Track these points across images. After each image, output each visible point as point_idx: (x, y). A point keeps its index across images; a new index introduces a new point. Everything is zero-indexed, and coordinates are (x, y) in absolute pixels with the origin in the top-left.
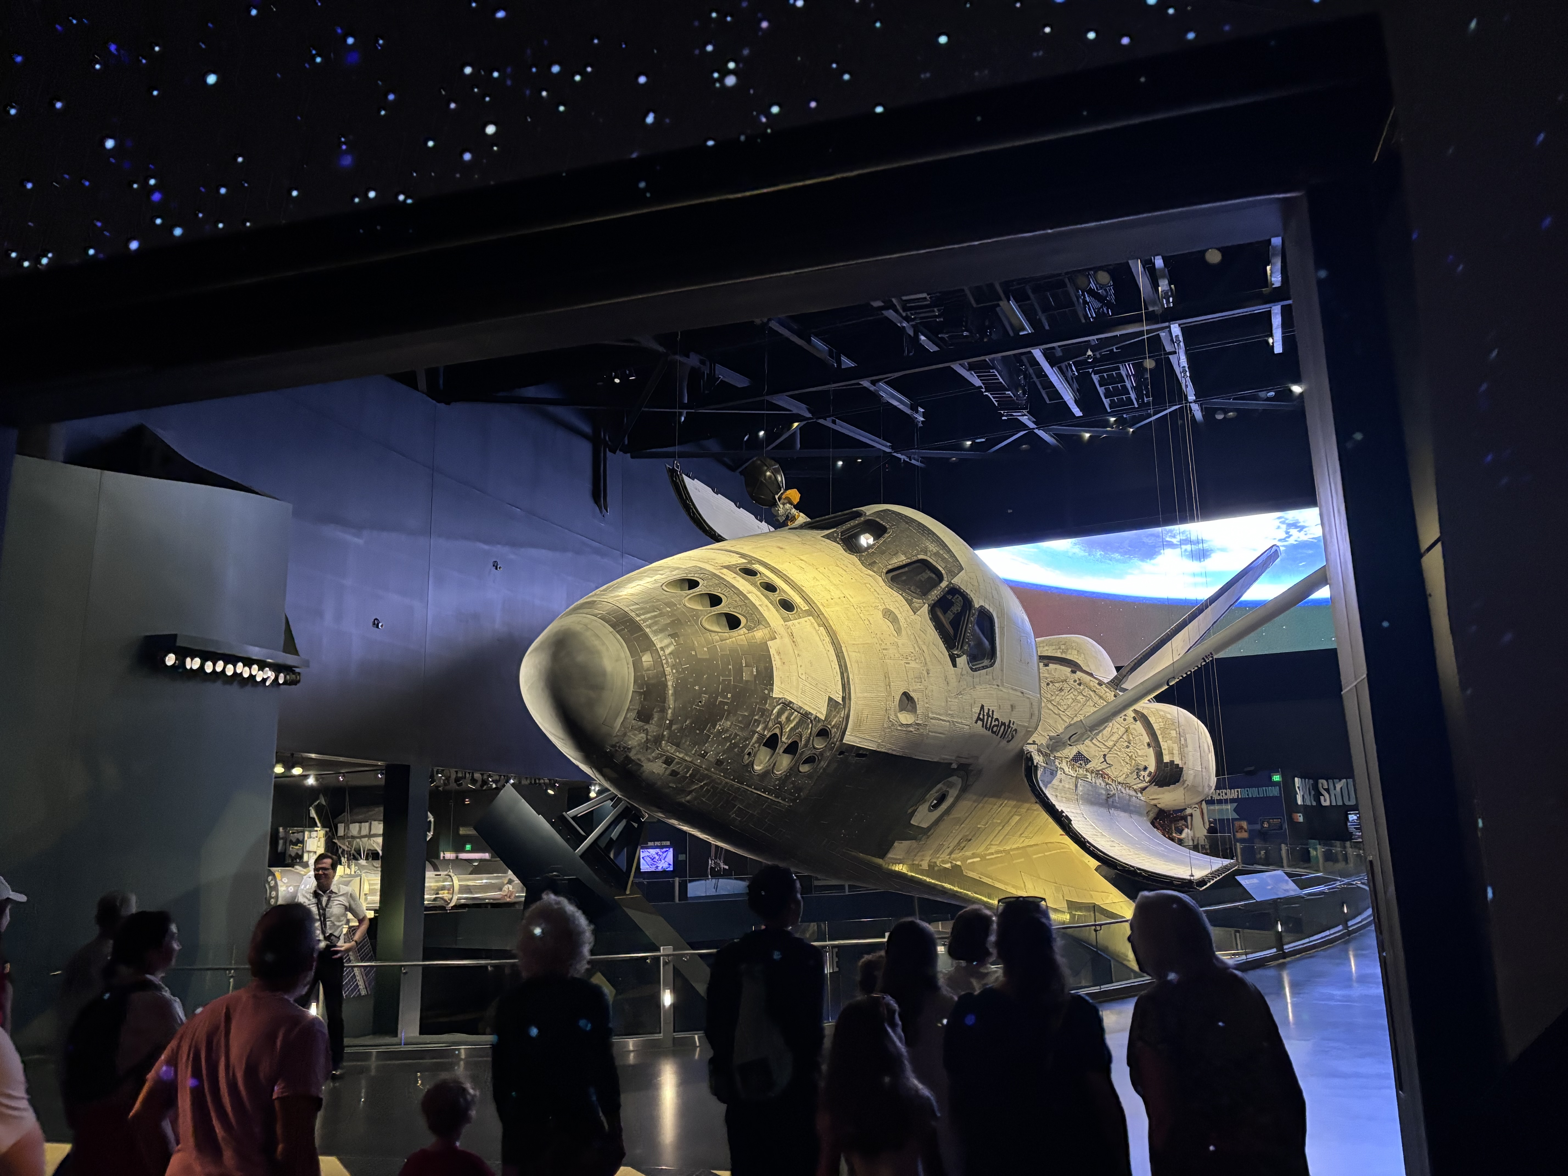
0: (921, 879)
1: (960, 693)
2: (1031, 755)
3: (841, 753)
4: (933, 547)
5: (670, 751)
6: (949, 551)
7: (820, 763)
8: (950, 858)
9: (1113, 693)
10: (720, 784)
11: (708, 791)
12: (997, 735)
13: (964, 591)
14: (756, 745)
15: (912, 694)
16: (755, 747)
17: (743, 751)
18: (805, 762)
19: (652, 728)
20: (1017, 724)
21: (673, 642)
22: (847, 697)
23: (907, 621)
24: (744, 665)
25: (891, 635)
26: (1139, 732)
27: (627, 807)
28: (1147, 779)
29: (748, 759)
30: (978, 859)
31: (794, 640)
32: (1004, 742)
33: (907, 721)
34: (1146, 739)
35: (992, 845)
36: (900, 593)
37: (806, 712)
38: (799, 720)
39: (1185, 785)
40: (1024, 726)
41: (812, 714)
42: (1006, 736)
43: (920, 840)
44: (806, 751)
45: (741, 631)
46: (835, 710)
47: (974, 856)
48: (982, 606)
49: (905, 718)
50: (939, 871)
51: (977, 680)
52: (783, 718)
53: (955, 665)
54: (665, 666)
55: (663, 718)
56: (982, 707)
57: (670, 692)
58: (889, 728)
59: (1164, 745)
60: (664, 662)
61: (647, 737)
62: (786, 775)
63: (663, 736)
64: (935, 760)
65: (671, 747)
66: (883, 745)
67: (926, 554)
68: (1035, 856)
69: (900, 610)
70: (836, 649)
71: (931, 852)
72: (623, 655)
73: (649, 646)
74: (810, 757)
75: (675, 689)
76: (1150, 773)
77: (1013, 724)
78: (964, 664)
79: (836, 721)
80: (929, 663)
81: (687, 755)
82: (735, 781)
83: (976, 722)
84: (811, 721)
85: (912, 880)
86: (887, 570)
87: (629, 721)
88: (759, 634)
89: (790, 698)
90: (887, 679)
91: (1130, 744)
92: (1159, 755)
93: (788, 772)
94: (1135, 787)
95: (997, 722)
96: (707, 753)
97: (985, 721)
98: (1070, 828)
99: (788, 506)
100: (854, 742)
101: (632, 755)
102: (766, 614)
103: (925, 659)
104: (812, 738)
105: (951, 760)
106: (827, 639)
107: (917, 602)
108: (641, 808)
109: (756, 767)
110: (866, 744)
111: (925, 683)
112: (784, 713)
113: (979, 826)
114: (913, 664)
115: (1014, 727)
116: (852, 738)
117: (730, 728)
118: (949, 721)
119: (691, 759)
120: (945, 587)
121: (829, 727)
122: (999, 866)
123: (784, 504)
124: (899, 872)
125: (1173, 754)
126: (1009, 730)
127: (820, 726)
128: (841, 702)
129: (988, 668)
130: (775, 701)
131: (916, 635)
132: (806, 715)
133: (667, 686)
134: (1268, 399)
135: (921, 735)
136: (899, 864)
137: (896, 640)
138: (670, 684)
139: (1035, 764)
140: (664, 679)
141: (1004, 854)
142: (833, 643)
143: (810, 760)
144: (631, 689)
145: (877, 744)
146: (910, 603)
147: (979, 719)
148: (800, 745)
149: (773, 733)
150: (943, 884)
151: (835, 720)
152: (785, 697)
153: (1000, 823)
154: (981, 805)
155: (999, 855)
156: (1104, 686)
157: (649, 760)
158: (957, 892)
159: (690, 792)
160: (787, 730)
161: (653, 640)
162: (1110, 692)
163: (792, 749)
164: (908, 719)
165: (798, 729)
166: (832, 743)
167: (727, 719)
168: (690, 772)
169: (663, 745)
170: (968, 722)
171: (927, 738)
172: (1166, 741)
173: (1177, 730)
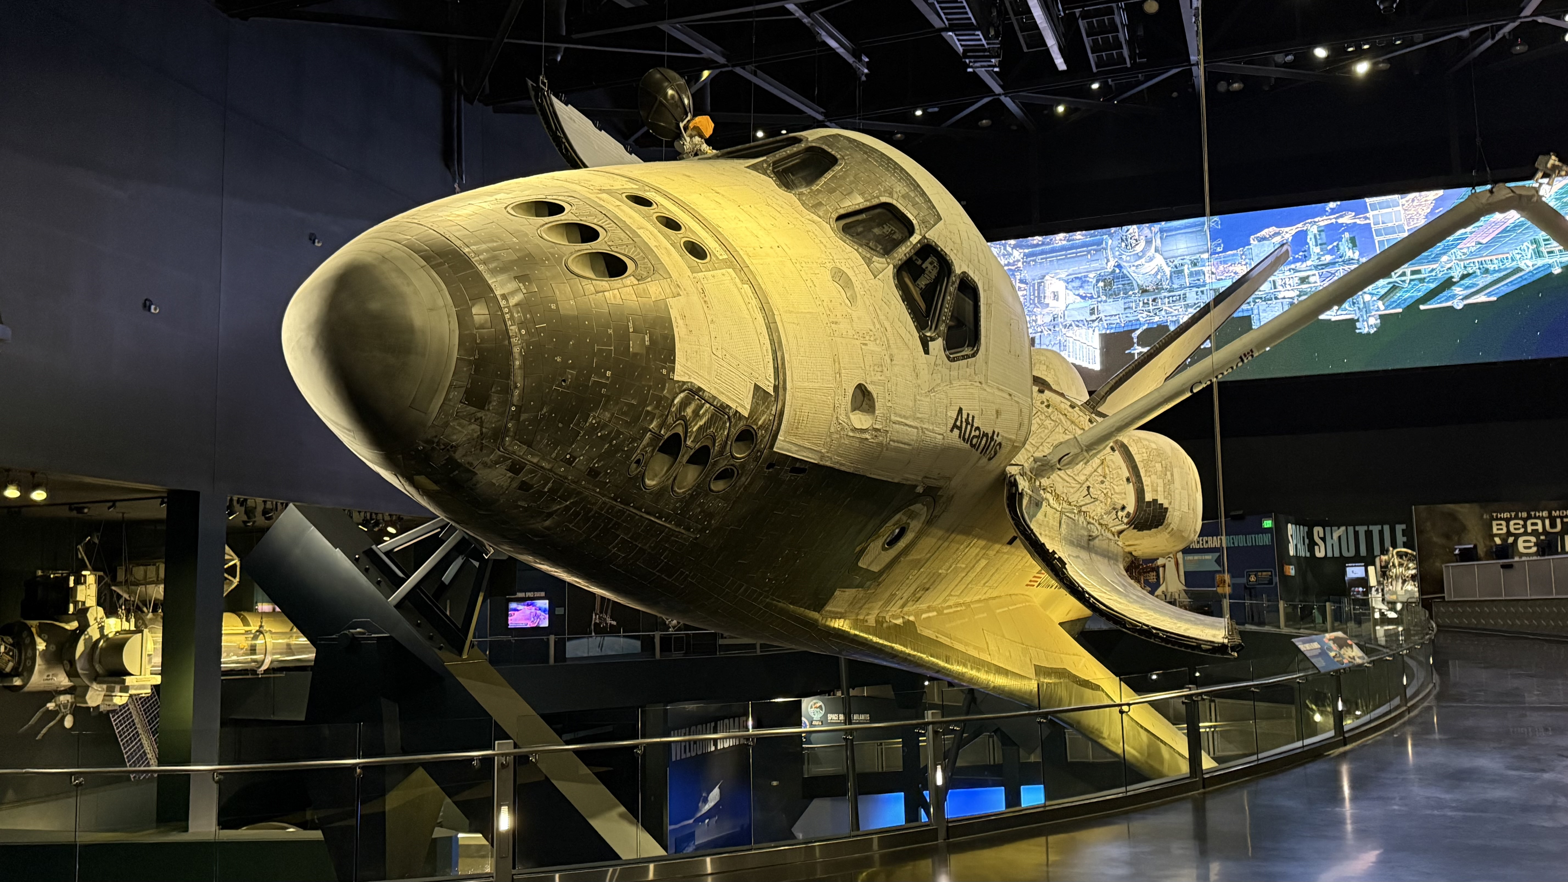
0: (866, 639)
1: (932, 390)
2: (1015, 480)
3: (770, 466)
4: (900, 188)
5: (517, 453)
6: (923, 194)
7: (740, 478)
8: (901, 611)
9: (1088, 417)
10: (595, 504)
11: (576, 514)
12: (977, 450)
13: (942, 250)
14: (649, 449)
15: (870, 388)
16: (646, 452)
17: (628, 457)
18: (719, 477)
19: (490, 417)
20: (1002, 436)
21: (522, 287)
22: (781, 386)
23: (864, 288)
24: (631, 330)
25: (843, 304)
26: (1117, 464)
27: (464, 538)
28: (1125, 520)
29: (637, 468)
30: (935, 613)
31: (706, 299)
32: (984, 460)
33: (862, 425)
34: (1126, 473)
35: (952, 595)
36: (856, 248)
37: (721, 405)
38: (712, 416)
39: (1170, 529)
40: (1010, 440)
41: (731, 408)
42: (988, 452)
43: (869, 588)
44: (721, 461)
45: (628, 280)
46: (764, 403)
47: (930, 609)
48: (964, 273)
49: (860, 420)
50: (889, 628)
51: (954, 373)
52: (689, 411)
53: (927, 352)
54: (509, 323)
55: (506, 403)
56: (960, 410)
57: (517, 363)
58: (837, 432)
59: (1146, 480)
60: (507, 316)
61: (481, 430)
62: (691, 495)
63: (507, 430)
64: (896, 481)
65: (520, 446)
66: (828, 457)
67: (891, 195)
68: (998, 611)
69: (854, 272)
70: (766, 317)
71: (881, 603)
72: (440, 303)
73: (484, 293)
74: (727, 469)
75: (525, 358)
76: (1128, 513)
77: (997, 436)
78: (940, 350)
79: (765, 420)
80: (892, 346)
81: (543, 459)
82: (616, 501)
83: (952, 431)
84: (729, 417)
85: (854, 640)
86: (837, 215)
87: (452, 403)
88: (655, 289)
89: (698, 383)
90: (837, 364)
91: (1106, 478)
92: (1140, 493)
93: (695, 490)
94: (1113, 529)
95: (977, 433)
96: (575, 459)
97: (963, 430)
98: (1064, 573)
99: (697, 139)
100: (789, 451)
101: (458, 456)
102: (664, 259)
103: (888, 341)
104: (729, 443)
105: (917, 480)
106: (754, 302)
107: (879, 262)
108: (485, 542)
109: (648, 482)
110: (805, 454)
111: (888, 374)
112: (690, 403)
113: (940, 571)
114: (872, 346)
115: (998, 439)
116: (787, 446)
117: (610, 421)
118: (917, 428)
119: (550, 466)
120: (917, 243)
121: (755, 427)
122: (959, 622)
123: (691, 137)
124: (838, 629)
125: (1157, 491)
126: (992, 443)
127: (742, 423)
128: (772, 394)
129: (969, 358)
130: (676, 385)
131: (877, 308)
132: (722, 409)
133: (511, 353)
134: (1286, 65)
135: (880, 444)
136: (840, 618)
137: (849, 311)
138: (516, 350)
139: (1020, 491)
140: (507, 342)
141: (964, 608)
142: (762, 309)
143: (725, 475)
144: (455, 355)
145: (820, 455)
146: (869, 262)
147: (955, 426)
148: (712, 451)
149: (673, 432)
150: (893, 645)
151: (763, 418)
152: (692, 380)
153: (964, 569)
154: (946, 544)
155: (959, 609)
156: (1077, 408)
157: (485, 465)
158: (909, 655)
159: (550, 515)
160: (694, 429)
161: (490, 282)
162: (1085, 416)
163: (701, 457)
164: (863, 422)
165: (710, 428)
166: (758, 451)
167: (605, 409)
168: (550, 485)
169: (507, 444)
170: (942, 429)
171: (887, 450)
172: (1150, 476)
173: (1163, 462)
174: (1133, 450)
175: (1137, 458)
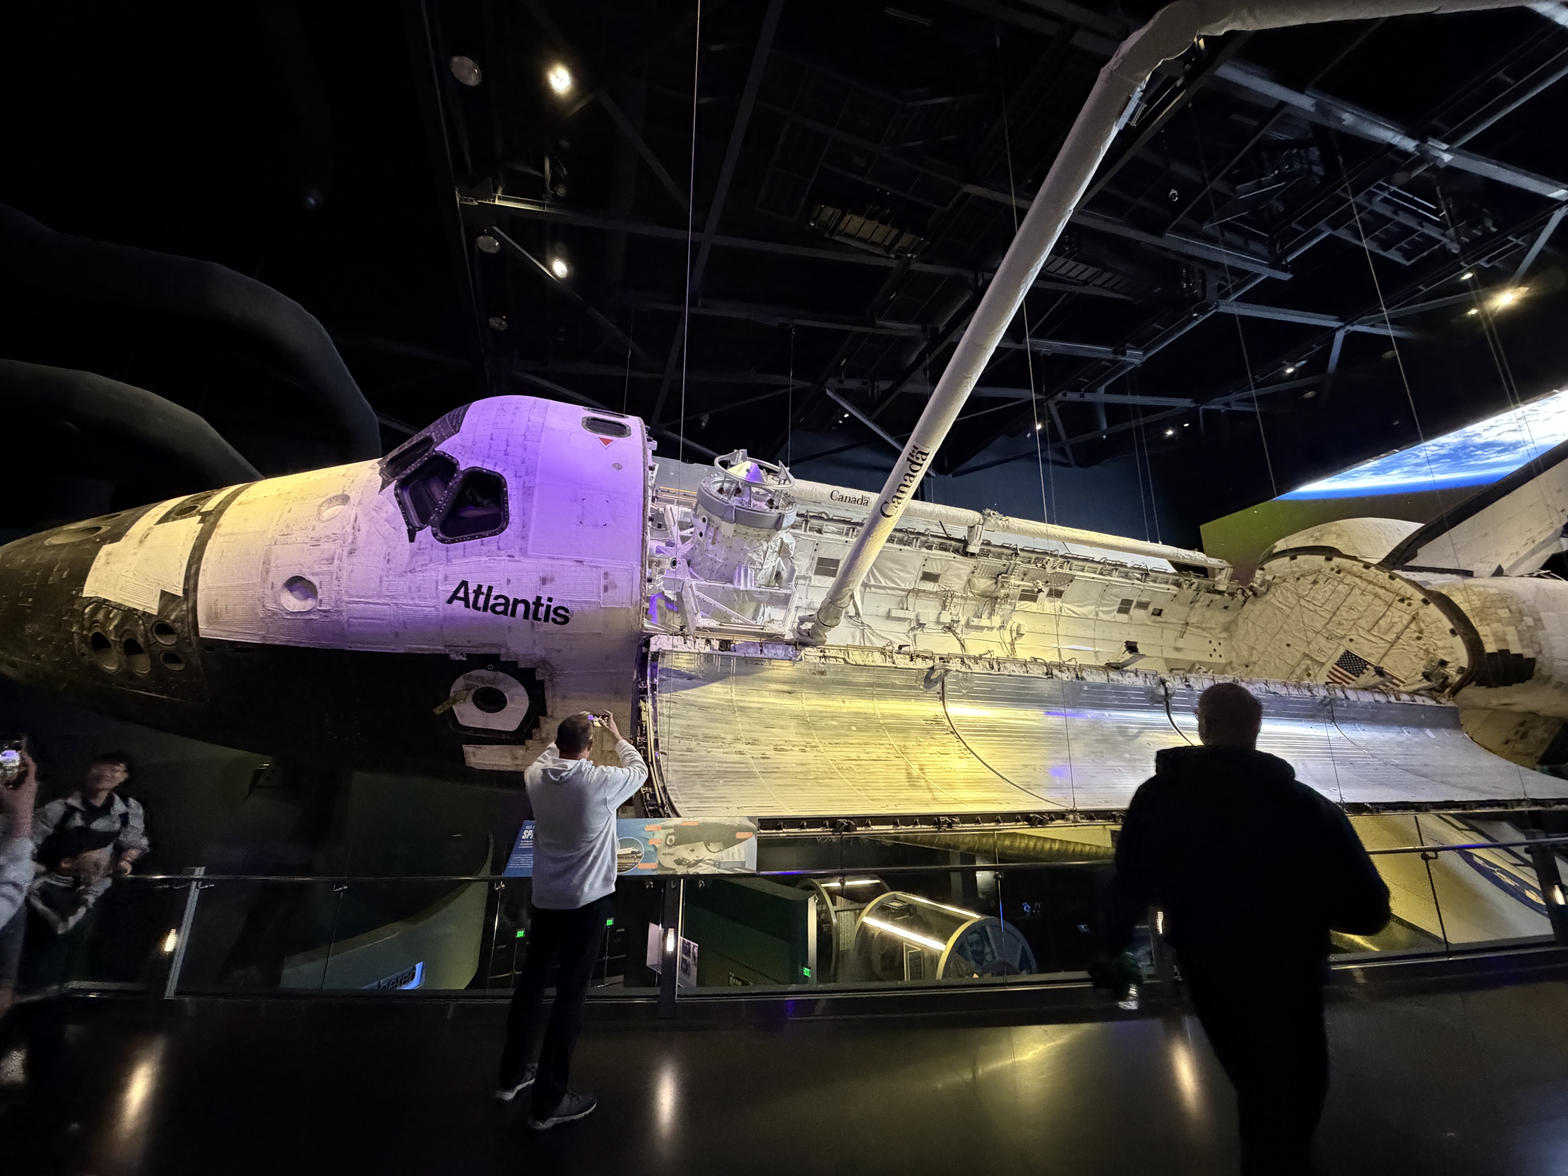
3: (206, 649)
7: (189, 660)
9: (1387, 574)
12: (514, 616)
13: (450, 456)
15: (310, 579)
18: (167, 660)
22: (192, 588)
23: (360, 503)
24: (55, 570)
25: (314, 519)
26: (1435, 617)
28: (1456, 678)
31: (145, 540)
33: (300, 607)
34: (1450, 626)
37: (130, 609)
38: (123, 617)
40: (589, 603)
41: (138, 610)
42: (542, 617)
44: (154, 649)
46: (173, 603)
48: (472, 468)
49: (296, 604)
51: (456, 553)
52: (100, 616)
53: (412, 539)
56: (464, 584)
58: (269, 617)
59: (1483, 630)
66: (267, 637)
69: (362, 494)
70: (198, 543)
74: (166, 654)
77: (549, 601)
78: (427, 537)
79: (177, 616)
80: (360, 542)
83: (450, 601)
84: (139, 617)
89: (103, 596)
90: (266, 565)
91: (1423, 633)
92: (1474, 643)
93: (157, 671)
95: (502, 601)
97: (472, 600)
100: (218, 636)
103: (355, 539)
106: (197, 534)
109: (108, 668)
110: (240, 637)
111: (342, 564)
112: (100, 611)
114: (326, 546)
115: (554, 605)
116: (213, 632)
118: (388, 604)
120: (426, 457)
121: (169, 621)
127: (153, 620)
128: (182, 596)
130: (86, 600)
135: (335, 622)
137: (316, 523)
139: (654, 650)
142: (200, 537)
143: (169, 658)
145: (260, 636)
146: (384, 483)
147: (454, 597)
148: (138, 642)
149: (94, 632)
151: (175, 614)
152: (99, 595)
156: (1373, 568)
160: (111, 628)
162: (1383, 573)
163: (134, 647)
164: (302, 605)
165: (125, 626)
166: (186, 638)
170: (433, 602)
171: (349, 626)
172: (1488, 625)
173: (1513, 607)
174: (1458, 599)
175: (1464, 607)
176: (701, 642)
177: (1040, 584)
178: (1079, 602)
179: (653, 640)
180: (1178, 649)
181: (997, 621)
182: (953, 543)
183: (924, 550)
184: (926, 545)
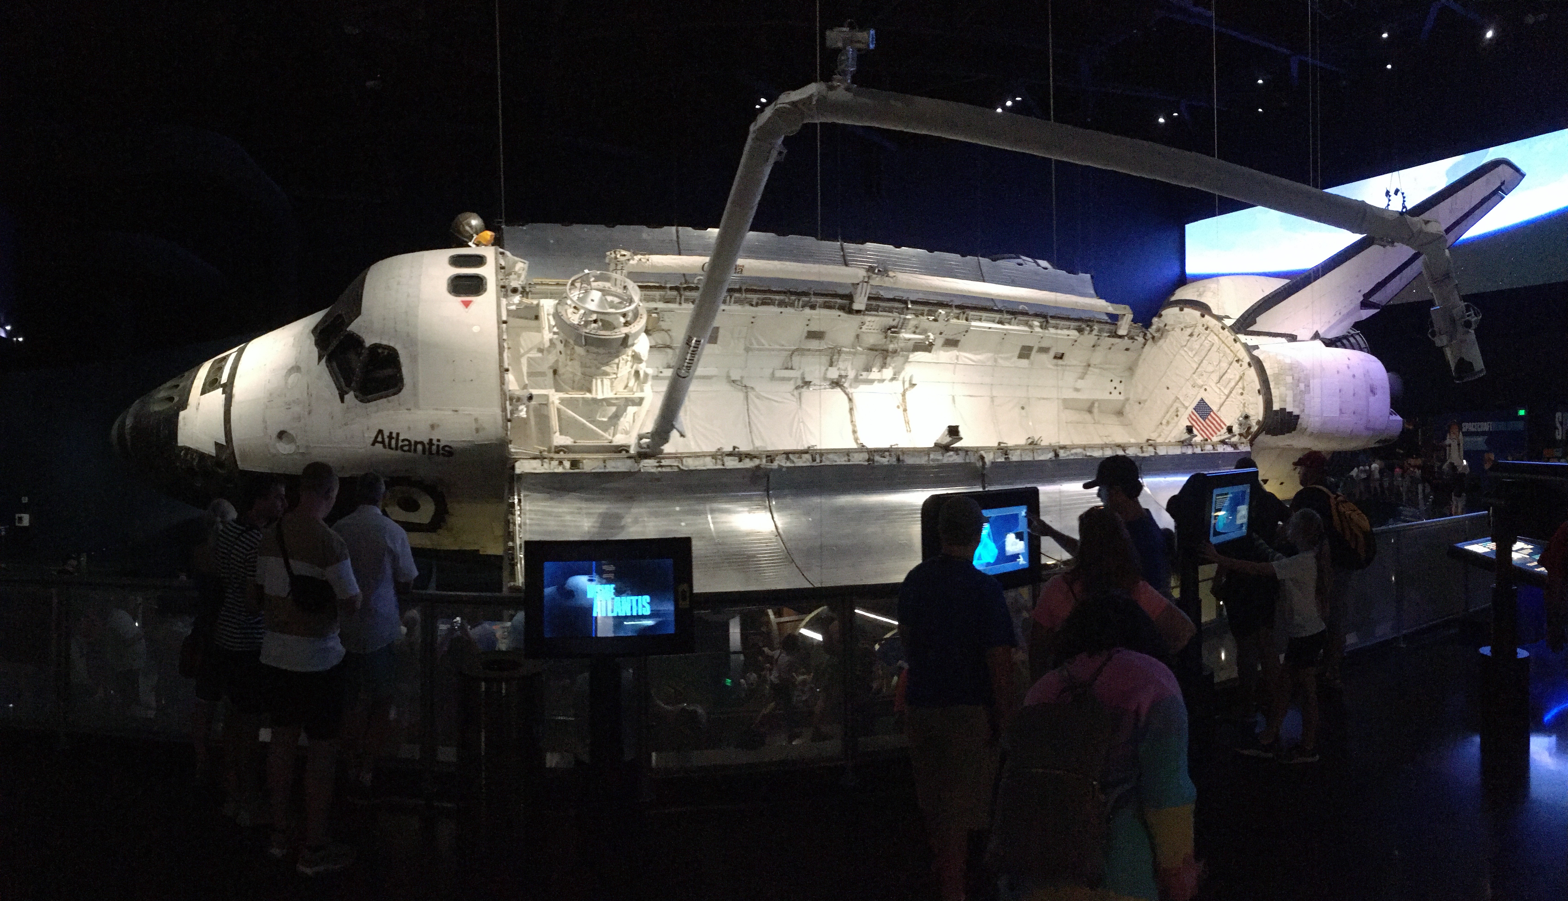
9: (1233, 337)
12: (416, 453)
15: (290, 431)
20: (447, 441)
22: (230, 440)
25: (283, 388)
26: (1251, 381)
28: (1256, 428)
33: (288, 451)
34: (1258, 386)
42: (434, 453)
46: (222, 449)
48: (375, 344)
51: (368, 410)
53: (343, 401)
56: (380, 432)
58: (273, 457)
59: (1275, 391)
69: (307, 365)
70: (226, 409)
76: (1258, 421)
77: (438, 442)
78: (351, 398)
79: (225, 456)
80: (313, 405)
83: (373, 444)
90: (265, 423)
91: (1244, 390)
92: (1269, 402)
95: (406, 443)
97: (387, 443)
100: (246, 468)
103: (312, 402)
106: (223, 402)
107: (322, 354)
111: (306, 420)
114: (294, 408)
115: (442, 444)
116: (244, 466)
118: (337, 448)
120: (341, 336)
121: (222, 460)
125: (1287, 400)
128: (226, 445)
129: (390, 397)
130: (180, 447)
131: (310, 383)
137: (286, 391)
142: (226, 405)
146: (320, 356)
147: (376, 441)
156: (1226, 328)
162: (1230, 336)
164: (288, 448)
165: (201, 462)
170: (363, 445)
172: (1278, 388)
173: (1296, 375)
175: (1269, 372)
176: (555, 463)
177: (932, 337)
178: (975, 350)
179: (517, 465)
180: (1077, 390)
181: (888, 373)
182: (839, 301)
183: (807, 311)
184: (810, 304)
